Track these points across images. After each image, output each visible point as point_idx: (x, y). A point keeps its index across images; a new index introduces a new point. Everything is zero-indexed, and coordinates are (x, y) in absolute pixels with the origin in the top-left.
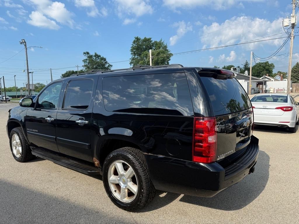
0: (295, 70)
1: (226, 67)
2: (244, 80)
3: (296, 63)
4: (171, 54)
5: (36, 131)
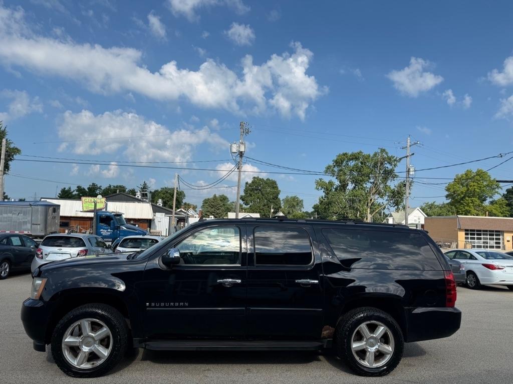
0: (212, 203)
1: (112, 187)
2: (164, 214)
3: (213, 195)
4: (16, 149)
5: (184, 304)
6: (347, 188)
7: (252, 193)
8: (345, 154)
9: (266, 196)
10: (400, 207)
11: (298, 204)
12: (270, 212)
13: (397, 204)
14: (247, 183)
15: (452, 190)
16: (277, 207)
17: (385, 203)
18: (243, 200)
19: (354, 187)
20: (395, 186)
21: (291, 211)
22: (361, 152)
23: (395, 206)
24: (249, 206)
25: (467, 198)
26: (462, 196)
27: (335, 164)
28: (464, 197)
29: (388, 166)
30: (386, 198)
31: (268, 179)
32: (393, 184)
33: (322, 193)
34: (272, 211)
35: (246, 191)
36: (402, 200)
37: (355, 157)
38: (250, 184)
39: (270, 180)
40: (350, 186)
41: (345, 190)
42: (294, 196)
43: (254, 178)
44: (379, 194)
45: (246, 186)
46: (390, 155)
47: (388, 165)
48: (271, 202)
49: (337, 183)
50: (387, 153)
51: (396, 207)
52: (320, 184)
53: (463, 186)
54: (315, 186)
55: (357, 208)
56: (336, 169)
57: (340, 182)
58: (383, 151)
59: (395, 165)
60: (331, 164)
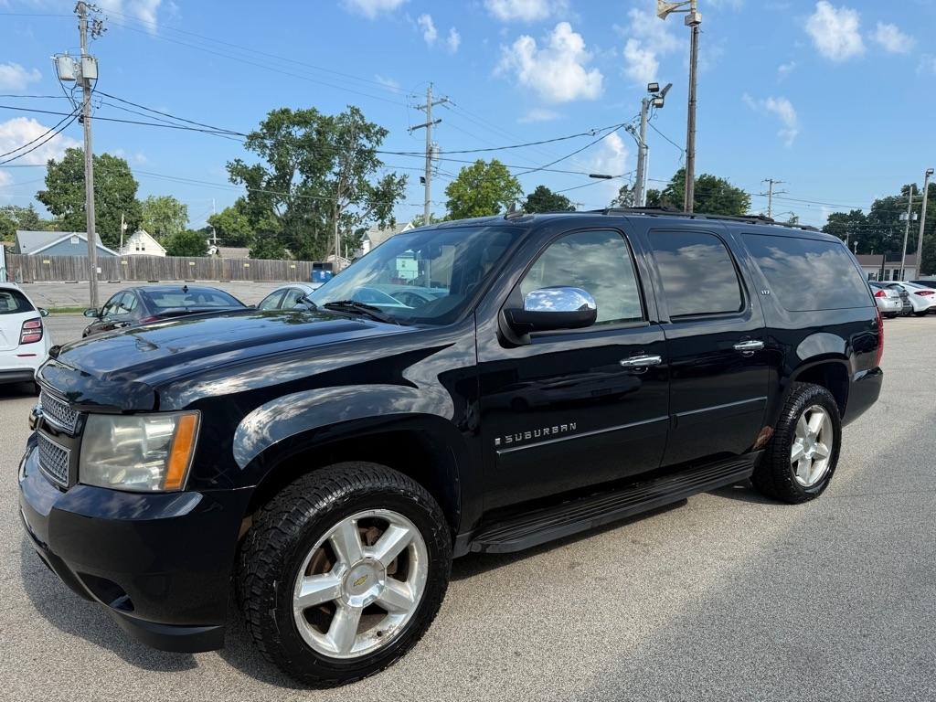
5: (569, 427)
6: (293, 182)
7: (67, 185)
8: (286, 112)
9: (105, 193)
10: (387, 222)
11: (175, 214)
12: (118, 230)
13: (381, 215)
14: (51, 163)
15: (456, 194)
16: (134, 219)
17: (362, 213)
18: (46, 202)
19: (305, 181)
20: (379, 183)
21: (162, 229)
22: (314, 110)
23: (378, 218)
24: (62, 215)
25: (477, 208)
26: (471, 204)
27: (265, 131)
28: (473, 207)
29: (365, 143)
30: (362, 204)
31: (105, 156)
32: (374, 179)
33: (241, 191)
34: (125, 227)
35: (51, 180)
36: (390, 210)
37: (303, 119)
38: (61, 165)
39: (110, 158)
40: (298, 178)
41: (288, 185)
42: (166, 195)
43: (70, 150)
44: (349, 197)
45: (50, 170)
46: (368, 121)
47: (364, 141)
48: (118, 208)
49: (271, 171)
50: (362, 118)
51: (380, 221)
52: (238, 171)
53: (472, 188)
54: (229, 175)
55: (315, 222)
56: (268, 142)
57: (277, 169)
58: (355, 111)
59: (378, 142)
60: (258, 129)
